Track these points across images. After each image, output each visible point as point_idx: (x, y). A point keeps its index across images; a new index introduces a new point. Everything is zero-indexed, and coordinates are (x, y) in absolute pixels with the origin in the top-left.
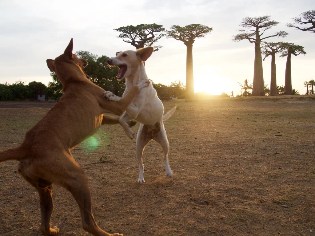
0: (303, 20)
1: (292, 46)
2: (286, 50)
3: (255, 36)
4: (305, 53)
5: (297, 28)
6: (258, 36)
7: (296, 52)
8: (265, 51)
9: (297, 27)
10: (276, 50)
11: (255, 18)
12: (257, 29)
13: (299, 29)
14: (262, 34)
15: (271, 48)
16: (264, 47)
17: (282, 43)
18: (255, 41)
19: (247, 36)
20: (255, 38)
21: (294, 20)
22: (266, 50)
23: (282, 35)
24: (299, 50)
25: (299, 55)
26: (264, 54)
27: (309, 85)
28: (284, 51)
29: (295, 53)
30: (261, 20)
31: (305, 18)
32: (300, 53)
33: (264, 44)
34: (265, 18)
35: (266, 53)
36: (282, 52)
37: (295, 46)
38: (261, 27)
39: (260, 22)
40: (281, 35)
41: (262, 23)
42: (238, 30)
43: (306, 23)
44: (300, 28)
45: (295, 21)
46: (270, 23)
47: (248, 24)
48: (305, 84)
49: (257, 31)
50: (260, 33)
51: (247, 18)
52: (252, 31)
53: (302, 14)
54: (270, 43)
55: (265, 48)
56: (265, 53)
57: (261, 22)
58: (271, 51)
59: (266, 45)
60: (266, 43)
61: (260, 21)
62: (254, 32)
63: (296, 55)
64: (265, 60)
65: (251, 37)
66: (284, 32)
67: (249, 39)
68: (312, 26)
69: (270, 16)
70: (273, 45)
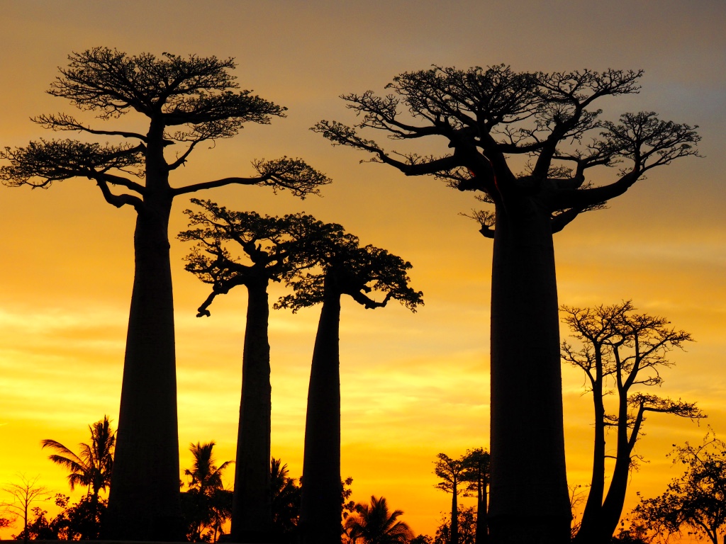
0: (404, 114)
1: (345, 248)
2: (318, 270)
3: (142, 167)
4: (413, 298)
5: (374, 154)
6: (158, 170)
7: (368, 290)
8: (214, 258)
9: (372, 149)
10: (275, 262)
11: (145, 62)
12: (156, 130)
13: (385, 159)
14: (182, 160)
15: (249, 248)
16: (209, 234)
17: (307, 225)
18: (140, 197)
19: (88, 163)
20: (142, 182)
21: (357, 104)
22: (219, 253)
23: (293, 181)
24: (384, 280)
25: (383, 304)
26: (206, 276)
27: (462, 478)
28: (305, 272)
29: (363, 291)
30: (178, 81)
31: (416, 108)
32: (388, 298)
33: (209, 215)
34: (205, 73)
35: (217, 269)
36: (296, 279)
37: (364, 250)
38: (178, 117)
39: (172, 90)
40: (287, 183)
41: (187, 97)
42: (43, 120)
43: (421, 132)
44: (392, 156)
45: (363, 113)
46: (229, 104)
47: (106, 92)
48: (441, 475)
49: (155, 142)
50: (170, 155)
51: (99, 57)
52: (126, 135)
53: (397, 79)
54: (242, 216)
55: (211, 240)
56: (209, 270)
57: (183, 91)
58: (247, 262)
59: (222, 222)
60: (220, 213)
61: (176, 84)
62: (136, 142)
63: (371, 304)
64: (208, 314)
65: (113, 172)
66: (303, 166)
67: (102, 180)
68: (451, 152)
69: (229, 64)
70: (260, 226)
